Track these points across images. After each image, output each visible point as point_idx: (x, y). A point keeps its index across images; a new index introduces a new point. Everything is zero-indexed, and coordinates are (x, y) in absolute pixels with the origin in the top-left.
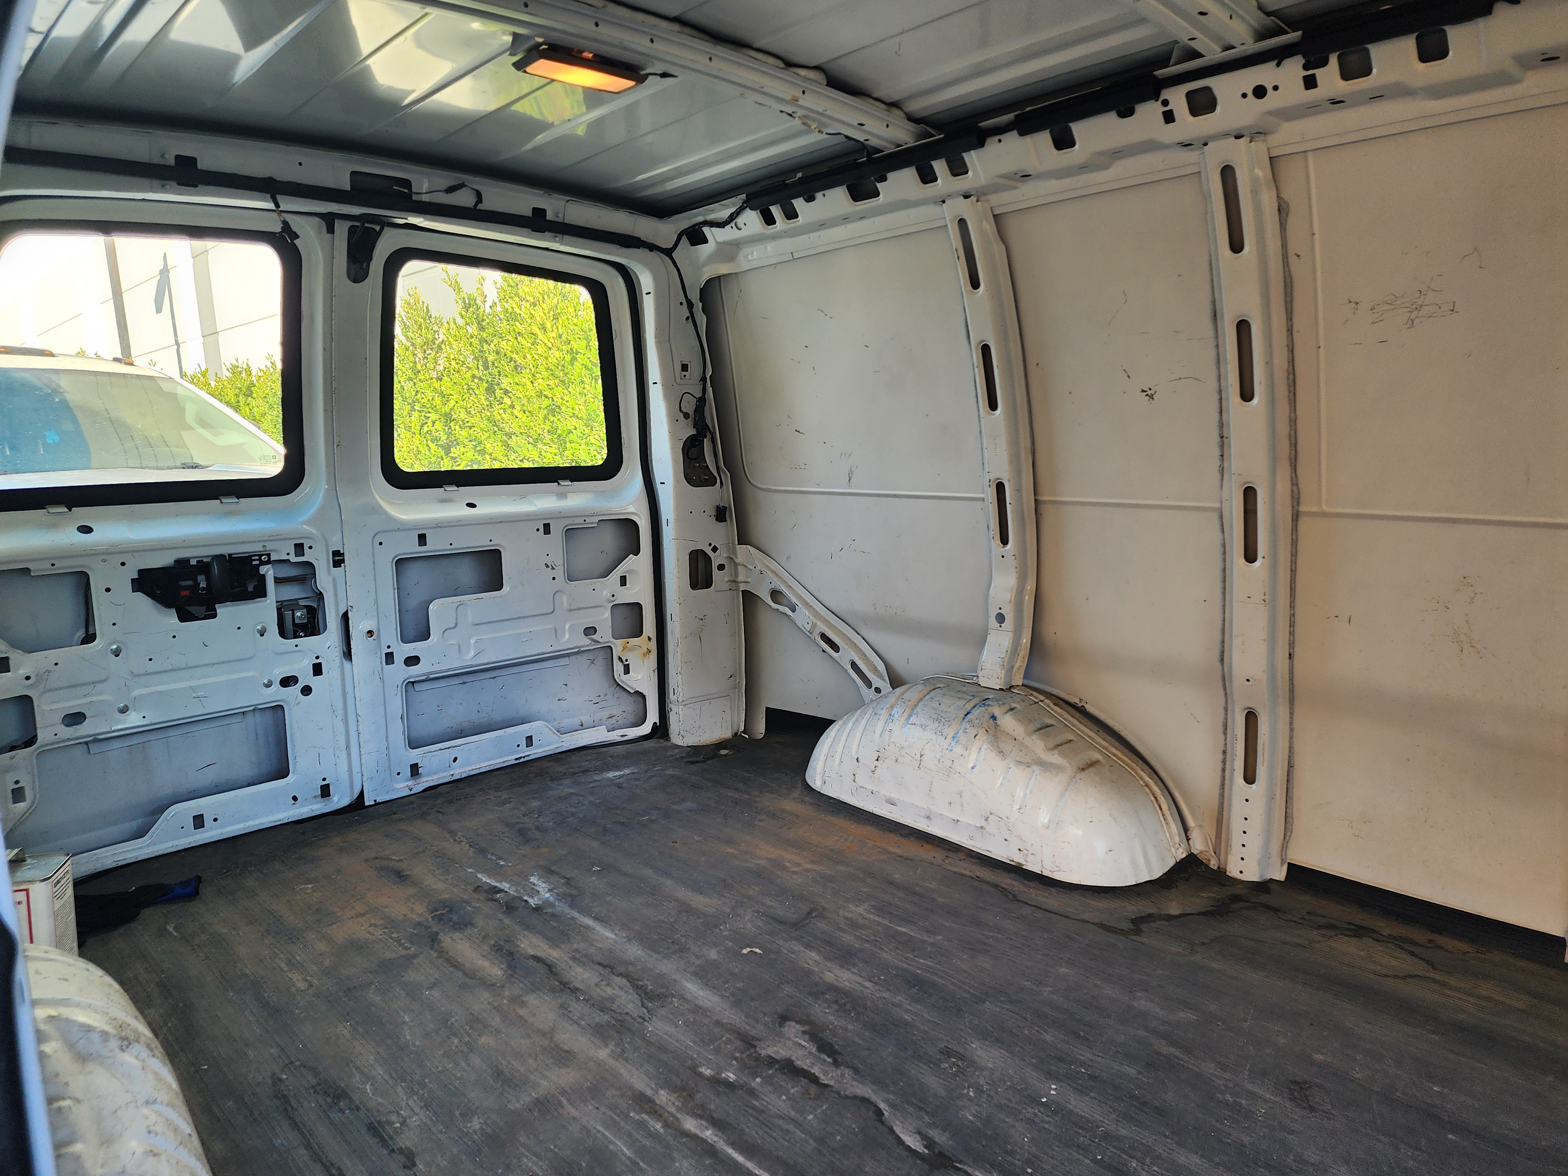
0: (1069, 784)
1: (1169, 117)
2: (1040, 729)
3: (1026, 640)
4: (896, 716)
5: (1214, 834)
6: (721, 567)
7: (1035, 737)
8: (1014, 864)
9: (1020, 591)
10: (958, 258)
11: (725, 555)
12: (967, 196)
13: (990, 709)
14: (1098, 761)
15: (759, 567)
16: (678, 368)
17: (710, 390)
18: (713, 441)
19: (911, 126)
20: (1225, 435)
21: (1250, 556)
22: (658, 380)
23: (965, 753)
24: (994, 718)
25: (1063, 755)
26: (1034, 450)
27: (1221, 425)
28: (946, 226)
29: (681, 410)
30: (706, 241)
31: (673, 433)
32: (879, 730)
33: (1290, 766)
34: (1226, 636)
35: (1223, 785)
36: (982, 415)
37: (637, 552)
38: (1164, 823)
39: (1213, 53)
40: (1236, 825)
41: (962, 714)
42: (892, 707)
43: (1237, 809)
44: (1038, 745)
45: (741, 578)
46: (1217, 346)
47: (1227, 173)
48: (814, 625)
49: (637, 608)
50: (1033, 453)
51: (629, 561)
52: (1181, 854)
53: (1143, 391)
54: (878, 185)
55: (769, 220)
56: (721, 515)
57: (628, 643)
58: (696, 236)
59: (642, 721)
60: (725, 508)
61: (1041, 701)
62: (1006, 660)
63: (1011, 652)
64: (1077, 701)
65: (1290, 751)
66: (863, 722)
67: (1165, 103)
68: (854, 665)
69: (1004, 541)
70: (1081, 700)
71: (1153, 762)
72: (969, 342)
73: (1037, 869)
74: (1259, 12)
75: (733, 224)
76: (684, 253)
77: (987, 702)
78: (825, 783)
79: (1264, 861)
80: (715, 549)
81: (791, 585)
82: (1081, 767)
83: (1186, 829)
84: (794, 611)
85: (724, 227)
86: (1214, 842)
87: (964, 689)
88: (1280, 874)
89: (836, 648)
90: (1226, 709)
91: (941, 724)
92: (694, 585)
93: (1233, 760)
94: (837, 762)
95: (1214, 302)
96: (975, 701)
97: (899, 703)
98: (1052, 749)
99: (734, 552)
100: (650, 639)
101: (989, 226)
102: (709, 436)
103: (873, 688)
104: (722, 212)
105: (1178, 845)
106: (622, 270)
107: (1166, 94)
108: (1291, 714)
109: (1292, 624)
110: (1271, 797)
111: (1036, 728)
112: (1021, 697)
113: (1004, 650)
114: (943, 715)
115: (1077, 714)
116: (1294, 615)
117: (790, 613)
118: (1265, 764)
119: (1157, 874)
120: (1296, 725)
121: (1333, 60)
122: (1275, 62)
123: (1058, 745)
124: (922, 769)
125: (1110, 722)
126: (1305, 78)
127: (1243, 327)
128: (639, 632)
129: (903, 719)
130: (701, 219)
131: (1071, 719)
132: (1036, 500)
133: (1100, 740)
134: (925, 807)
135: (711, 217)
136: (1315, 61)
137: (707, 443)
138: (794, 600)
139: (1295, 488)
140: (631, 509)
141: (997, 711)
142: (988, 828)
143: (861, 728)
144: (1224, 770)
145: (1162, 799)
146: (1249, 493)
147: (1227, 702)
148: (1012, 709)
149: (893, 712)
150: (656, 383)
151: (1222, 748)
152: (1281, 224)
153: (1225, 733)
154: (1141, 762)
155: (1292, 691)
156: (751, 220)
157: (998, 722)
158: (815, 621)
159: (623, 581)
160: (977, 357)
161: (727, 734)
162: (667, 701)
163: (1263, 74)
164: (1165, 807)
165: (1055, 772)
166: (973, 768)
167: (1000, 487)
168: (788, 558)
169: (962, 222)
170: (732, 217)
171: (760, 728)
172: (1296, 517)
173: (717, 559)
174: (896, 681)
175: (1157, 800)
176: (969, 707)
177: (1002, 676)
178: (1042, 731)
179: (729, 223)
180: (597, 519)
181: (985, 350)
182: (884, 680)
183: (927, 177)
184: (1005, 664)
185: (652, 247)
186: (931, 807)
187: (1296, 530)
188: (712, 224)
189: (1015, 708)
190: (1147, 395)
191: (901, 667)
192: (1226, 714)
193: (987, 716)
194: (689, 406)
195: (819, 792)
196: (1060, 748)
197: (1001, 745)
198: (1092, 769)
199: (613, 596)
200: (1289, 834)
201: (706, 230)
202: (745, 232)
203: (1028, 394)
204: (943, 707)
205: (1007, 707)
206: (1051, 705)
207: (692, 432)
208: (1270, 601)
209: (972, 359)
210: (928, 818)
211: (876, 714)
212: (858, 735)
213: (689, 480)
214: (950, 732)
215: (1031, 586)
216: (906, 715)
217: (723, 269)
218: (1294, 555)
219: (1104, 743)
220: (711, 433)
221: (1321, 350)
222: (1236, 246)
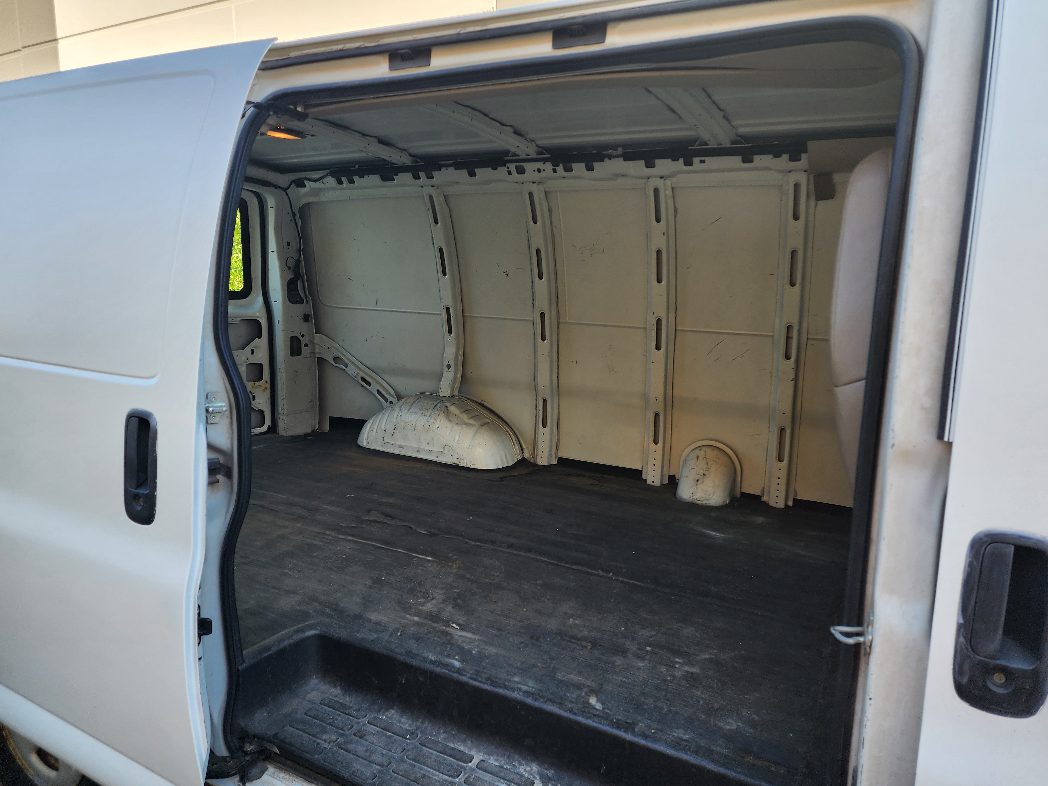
0: (477, 431)
1: (510, 173)
2: (466, 411)
3: (459, 375)
4: (403, 409)
5: (532, 449)
6: (306, 345)
7: (463, 414)
8: (455, 464)
9: (457, 355)
10: (429, 210)
11: (308, 339)
12: (433, 186)
13: (445, 404)
14: (488, 423)
15: (327, 345)
16: (285, 244)
17: (302, 256)
18: (303, 281)
19: (409, 157)
20: (534, 292)
21: (543, 339)
22: (275, 249)
23: (435, 422)
24: (446, 407)
25: (475, 420)
26: (462, 294)
27: (532, 288)
28: (424, 196)
29: (286, 265)
30: (305, 186)
31: (282, 277)
32: (395, 416)
33: (558, 420)
34: (536, 371)
35: (535, 430)
36: (440, 277)
37: (260, 336)
38: (513, 446)
39: (523, 156)
40: (540, 444)
41: (433, 406)
42: (401, 406)
43: (540, 438)
44: (465, 417)
45: (317, 351)
46: (530, 257)
47: (531, 195)
48: (358, 373)
49: (260, 366)
50: (462, 295)
51: (256, 341)
52: (520, 457)
53: (504, 272)
54: (394, 177)
55: (340, 182)
56: (306, 318)
57: (255, 384)
58: (300, 183)
59: (262, 424)
60: (309, 315)
61: (466, 401)
62: (451, 384)
63: (453, 381)
64: (480, 401)
65: (558, 414)
66: (387, 414)
67: (508, 168)
68: (379, 392)
69: (450, 333)
70: (482, 401)
71: (510, 424)
72: (434, 246)
73: (464, 465)
74: (537, 147)
75: (321, 181)
76: (293, 190)
77: (443, 401)
78: (368, 443)
79: (550, 457)
80: (303, 336)
81: (344, 354)
82: (482, 425)
83: (522, 449)
84: (346, 367)
85: (316, 182)
86: (532, 452)
87: (433, 397)
88: (555, 462)
89: (369, 384)
90: (536, 400)
91: (424, 411)
92: (292, 354)
93: (539, 419)
94: (375, 433)
95: (528, 240)
96: (439, 401)
97: (404, 404)
98: (470, 418)
99: (313, 338)
100: (266, 382)
101: (442, 199)
102: (301, 279)
103: (389, 402)
104: (316, 175)
105: (518, 454)
106: (257, 195)
107: (508, 165)
108: (559, 399)
109: (558, 365)
110: (552, 432)
111: (464, 411)
112: (458, 399)
113: (450, 380)
114: (424, 407)
115: (480, 406)
116: (558, 361)
117: (344, 368)
118: (549, 419)
119: (510, 464)
120: (560, 404)
121: (561, 165)
122: (543, 162)
123: (473, 417)
124: (416, 431)
125: (494, 409)
126: (553, 169)
127: (538, 251)
128: (261, 379)
129: (406, 411)
130: (303, 176)
131: (477, 407)
132: (463, 315)
133: (489, 415)
134: (417, 447)
135: (308, 176)
136: (555, 164)
137: (299, 283)
138: (347, 361)
139: (558, 313)
140: (258, 315)
141: (448, 404)
142: (444, 451)
143: (386, 417)
144: (536, 424)
145: (513, 437)
146: (542, 314)
147: (536, 397)
148: (454, 404)
149: (402, 408)
150: (274, 251)
151: (535, 415)
152: (550, 215)
153: (536, 410)
154: (505, 423)
155: (559, 390)
156: (331, 181)
157: (449, 409)
158: (358, 371)
159: (253, 352)
160: (437, 253)
161: (309, 430)
162: (276, 414)
163: (540, 165)
164: (514, 439)
165: (471, 427)
166: (438, 428)
167: (448, 309)
168: (343, 341)
169: (431, 197)
170: (321, 178)
171: (327, 427)
172: (559, 323)
173: (304, 341)
174: (399, 398)
175: (511, 437)
176: (436, 403)
177: (450, 391)
178: (466, 412)
179: (319, 181)
180: (239, 319)
181: (441, 250)
182: (394, 398)
183: (417, 177)
184: (451, 386)
185: (276, 187)
186: (419, 446)
187: (559, 329)
188: (310, 180)
189: (455, 403)
190: (506, 274)
191: (402, 392)
192: (536, 402)
193: (444, 407)
194: (291, 263)
195: (366, 448)
196: (474, 418)
197: (450, 418)
198: (486, 425)
199: (247, 359)
200: (558, 446)
201: (306, 182)
202: (326, 186)
203: (459, 270)
204: (424, 404)
205: (452, 403)
206: (470, 402)
207: (291, 276)
208: (551, 356)
209: (435, 253)
210: (418, 451)
211: (393, 410)
212: (385, 420)
213: (290, 300)
214: (428, 414)
215: (461, 352)
216: (408, 409)
217: (312, 199)
218: (558, 338)
219: (491, 416)
220: (302, 278)
221: (565, 262)
222: (535, 222)
